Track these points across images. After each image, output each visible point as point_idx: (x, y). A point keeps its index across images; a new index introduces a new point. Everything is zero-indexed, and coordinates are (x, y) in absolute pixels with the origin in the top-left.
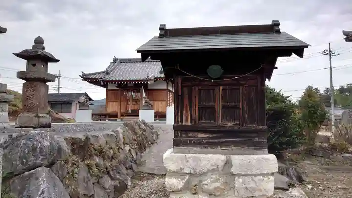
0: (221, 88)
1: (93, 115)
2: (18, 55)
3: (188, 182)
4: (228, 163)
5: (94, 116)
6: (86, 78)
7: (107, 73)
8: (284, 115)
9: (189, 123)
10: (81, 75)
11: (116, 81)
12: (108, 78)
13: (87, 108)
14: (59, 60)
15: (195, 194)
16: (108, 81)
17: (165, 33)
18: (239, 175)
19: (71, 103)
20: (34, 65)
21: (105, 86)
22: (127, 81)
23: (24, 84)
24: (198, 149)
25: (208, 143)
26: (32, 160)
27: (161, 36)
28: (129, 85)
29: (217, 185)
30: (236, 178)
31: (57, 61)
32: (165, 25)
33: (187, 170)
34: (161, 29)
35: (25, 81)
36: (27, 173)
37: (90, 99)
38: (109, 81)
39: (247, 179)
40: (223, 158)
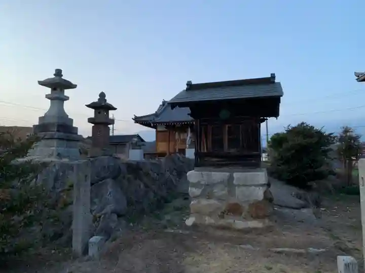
0: (227, 126)
1: (144, 155)
2: (88, 106)
3: (204, 191)
4: (231, 178)
5: (146, 156)
6: (138, 120)
7: (156, 115)
8: (311, 150)
9: (206, 151)
10: (134, 118)
11: (164, 123)
12: (157, 120)
13: (139, 148)
14: (116, 109)
15: (208, 198)
16: (157, 123)
17: (191, 87)
18: (239, 186)
19: (125, 144)
20: (99, 113)
21: (155, 127)
22: (174, 122)
23: (93, 127)
24: (211, 168)
25: (218, 164)
26: (103, 175)
27: (187, 90)
28: (177, 126)
29: (224, 192)
30: (237, 188)
31: (115, 109)
32: (190, 82)
33: (203, 183)
34: (187, 85)
35: (93, 125)
36: (100, 182)
37: (142, 140)
38: (159, 123)
39: (244, 188)
40: (228, 174)
